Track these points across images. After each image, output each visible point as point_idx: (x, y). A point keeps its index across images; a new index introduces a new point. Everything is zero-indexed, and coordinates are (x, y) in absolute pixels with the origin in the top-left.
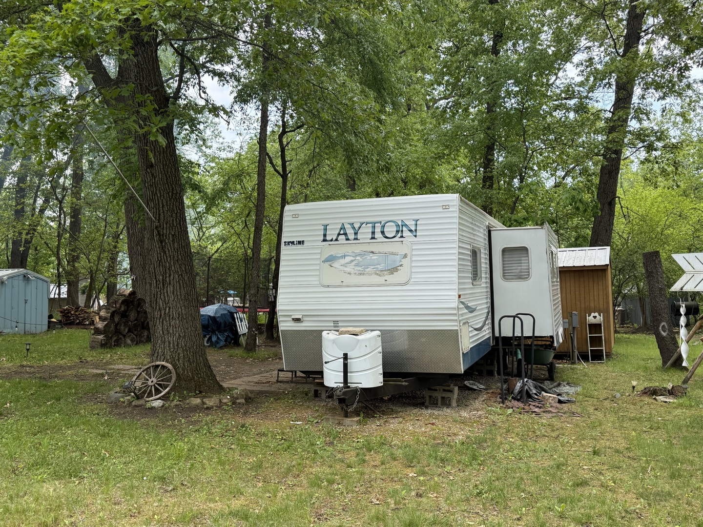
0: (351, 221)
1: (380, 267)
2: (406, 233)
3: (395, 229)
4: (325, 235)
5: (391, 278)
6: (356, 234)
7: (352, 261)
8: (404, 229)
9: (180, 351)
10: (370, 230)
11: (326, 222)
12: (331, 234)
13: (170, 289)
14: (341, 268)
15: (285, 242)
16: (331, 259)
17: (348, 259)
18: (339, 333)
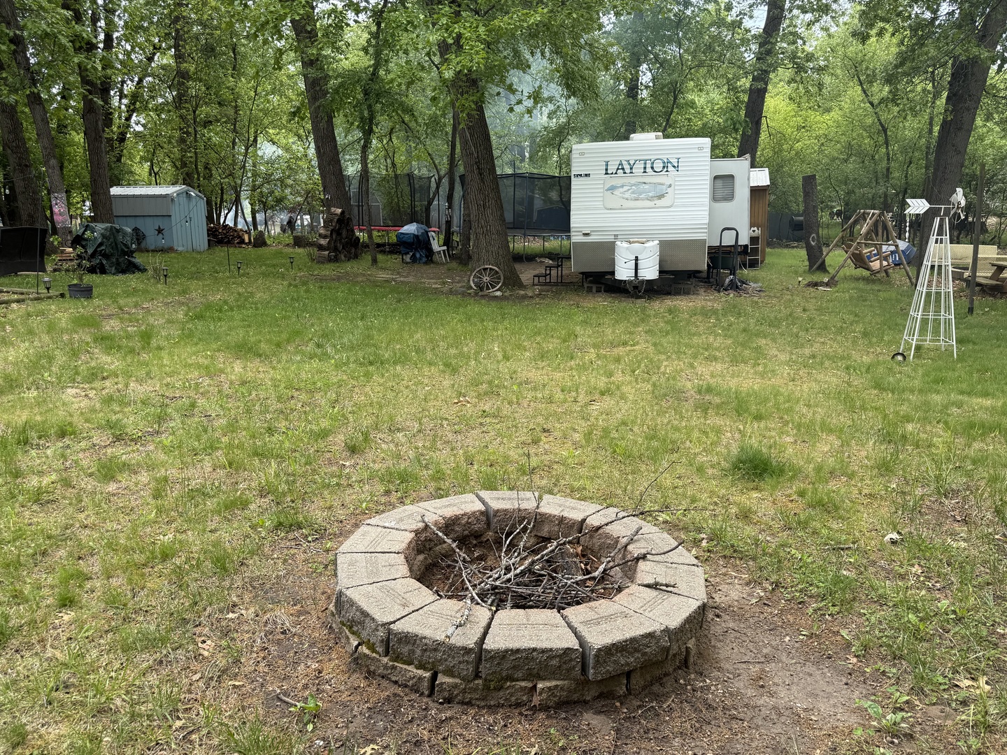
0: (627, 158)
1: (651, 194)
2: (671, 168)
3: (662, 165)
4: (607, 170)
5: (659, 203)
6: (631, 169)
8: (669, 165)
9: (500, 257)
10: (643, 166)
11: (607, 159)
12: (612, 169)
13: (489, 211)
14: (621, 195)
15: (574, 175)
16: (612, 188)
17: (626, 188)
18: (630, 243)
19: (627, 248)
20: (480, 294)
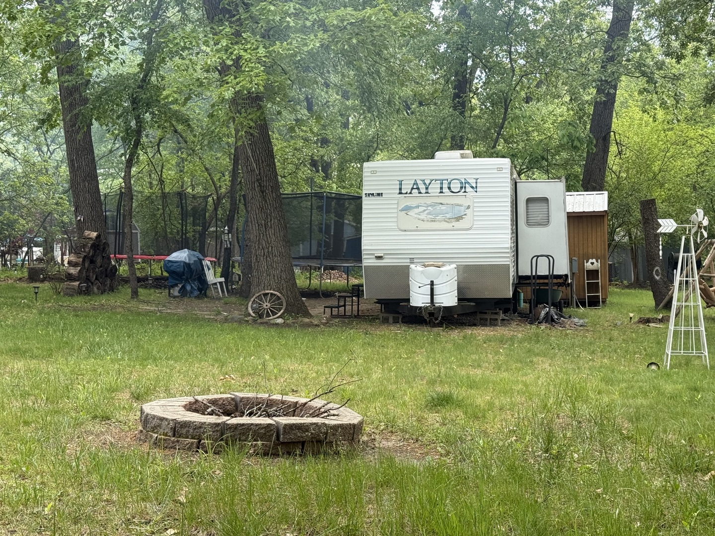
0: (423, 178)
1: (448, 216)
2: (469, 189)
3: (459, 186)
4: (400, 189)
5: (458, 225)
6: (427, 188)
7: (425, 210)
8: (467, 185)
9: (283, 282)
10: (439, 186)
11: (401, 178)
12: (406, 188)
13: (271, 231)
14: (416, 216)
15: (366, 194)
16: (407, 209)
17: (421, 209)
18: (425, 266)
19: (422, 272)
20: (259, 321)
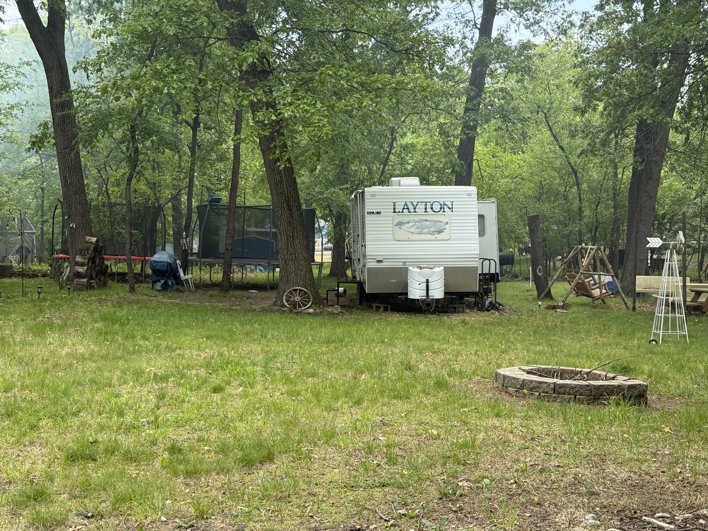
1: (432, 230)
2: (446, 209)
3: (439, 207)
4: (394, 209)
5: (439, 236)
6: (415, 209)
7: (414, 225)
8: (445, 207)
9: (307, 281)
10: (424, 207)
11: (395, 201)
12: (399, 208)
14: (407, 230)
15: (368, 212)
16: (400, 224)
17: (411, 224)
18: (421, 268)
19: (419, 273)
